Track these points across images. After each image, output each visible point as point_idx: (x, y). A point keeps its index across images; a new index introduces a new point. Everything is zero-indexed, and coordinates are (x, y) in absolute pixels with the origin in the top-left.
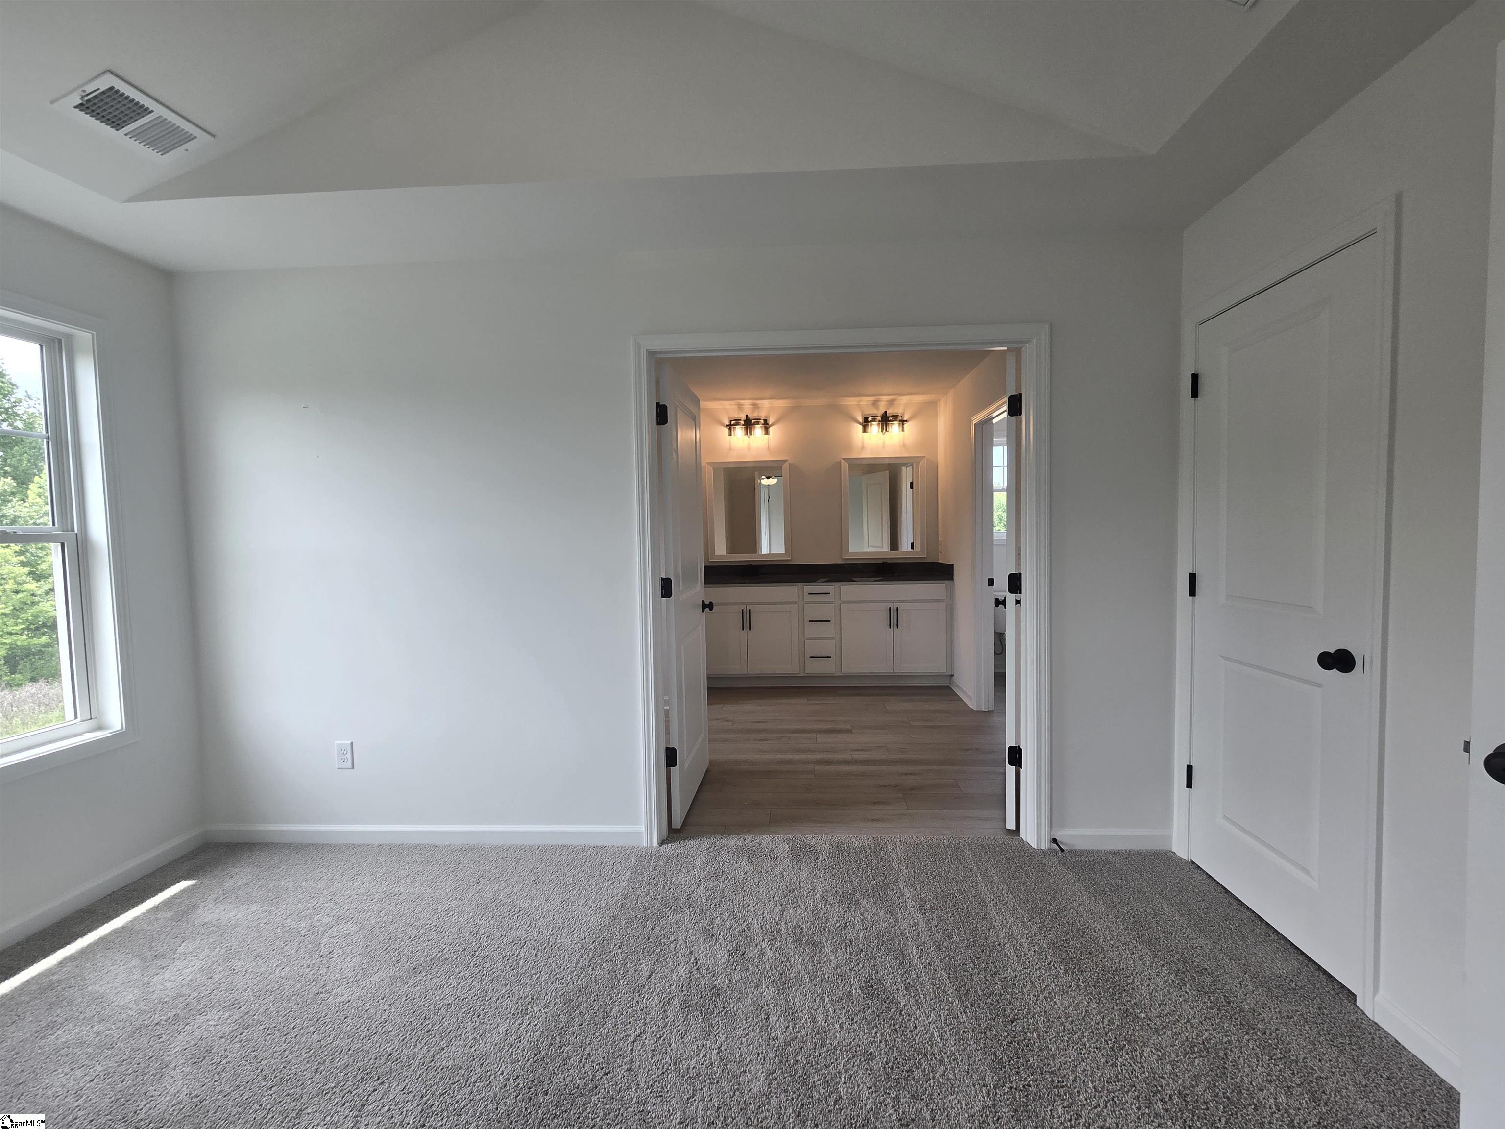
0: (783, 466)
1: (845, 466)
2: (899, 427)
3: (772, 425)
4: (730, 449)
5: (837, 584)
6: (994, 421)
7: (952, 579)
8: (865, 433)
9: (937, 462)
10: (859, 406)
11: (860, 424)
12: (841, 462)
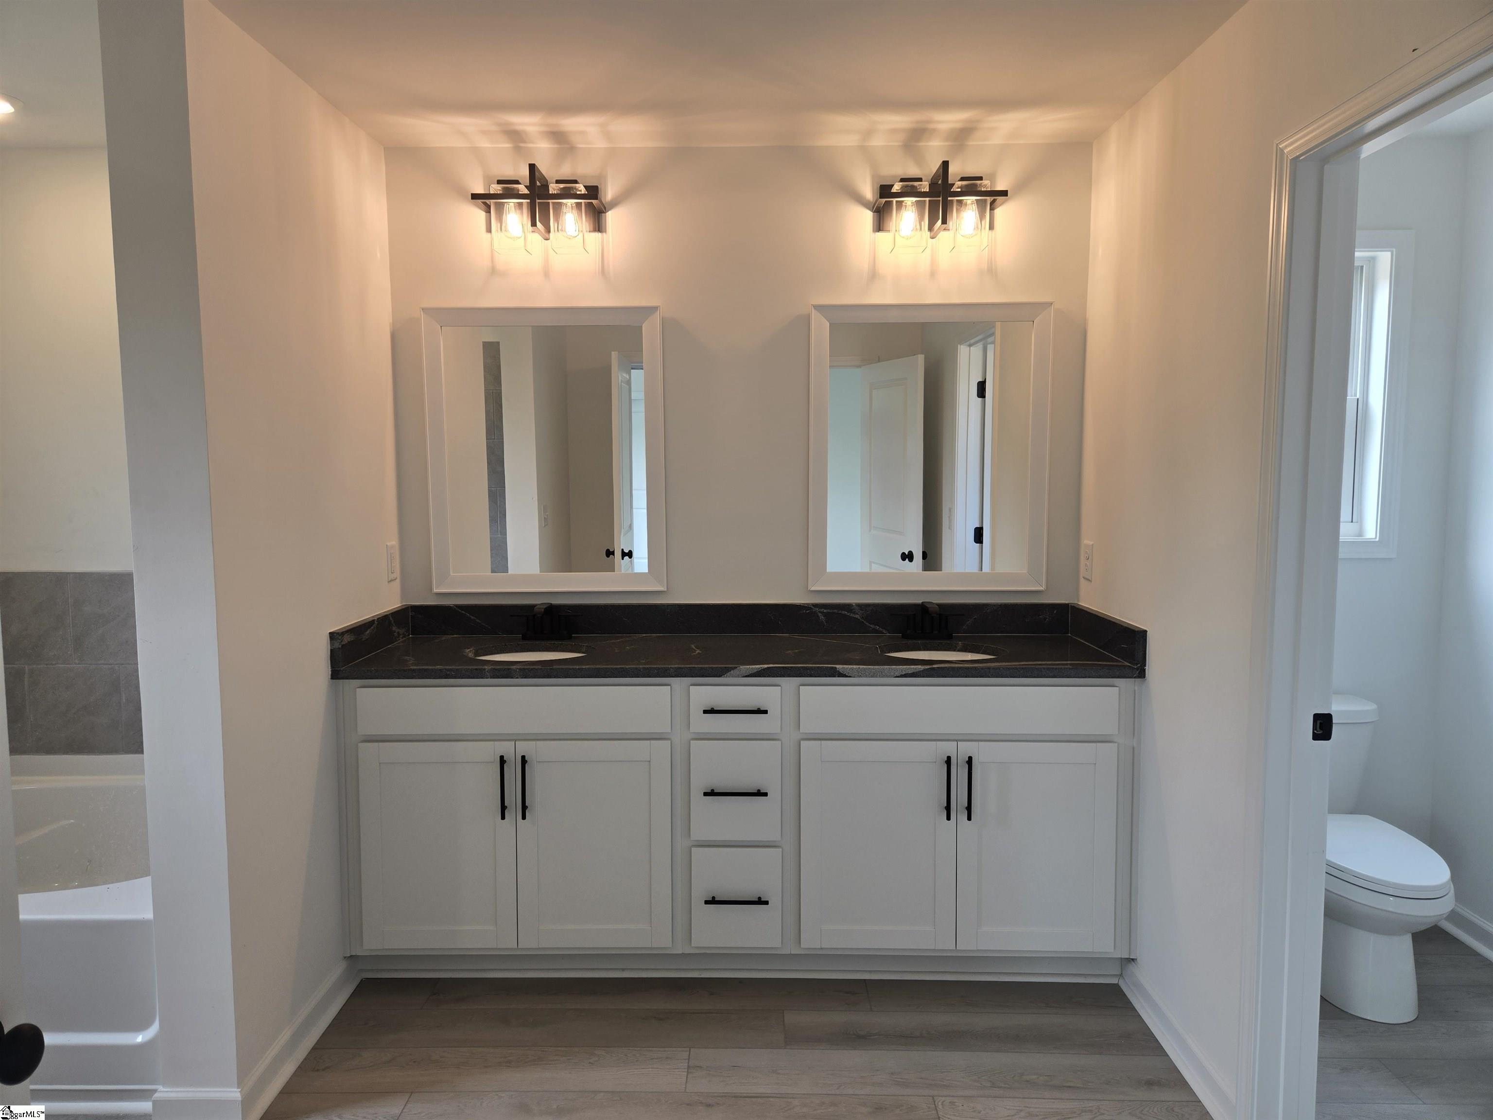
0: (643, 325)
1: (821, 328)
2: (982, 216)
3: (614, 204)
4: (493, 271)
5: (789, 683)
6: (1369, 149)
7: (1141, 674)
8: (880, 235)
9: (1085, 322)
10: (863, 150)
11: (866, 204)
12: (808, 318)
